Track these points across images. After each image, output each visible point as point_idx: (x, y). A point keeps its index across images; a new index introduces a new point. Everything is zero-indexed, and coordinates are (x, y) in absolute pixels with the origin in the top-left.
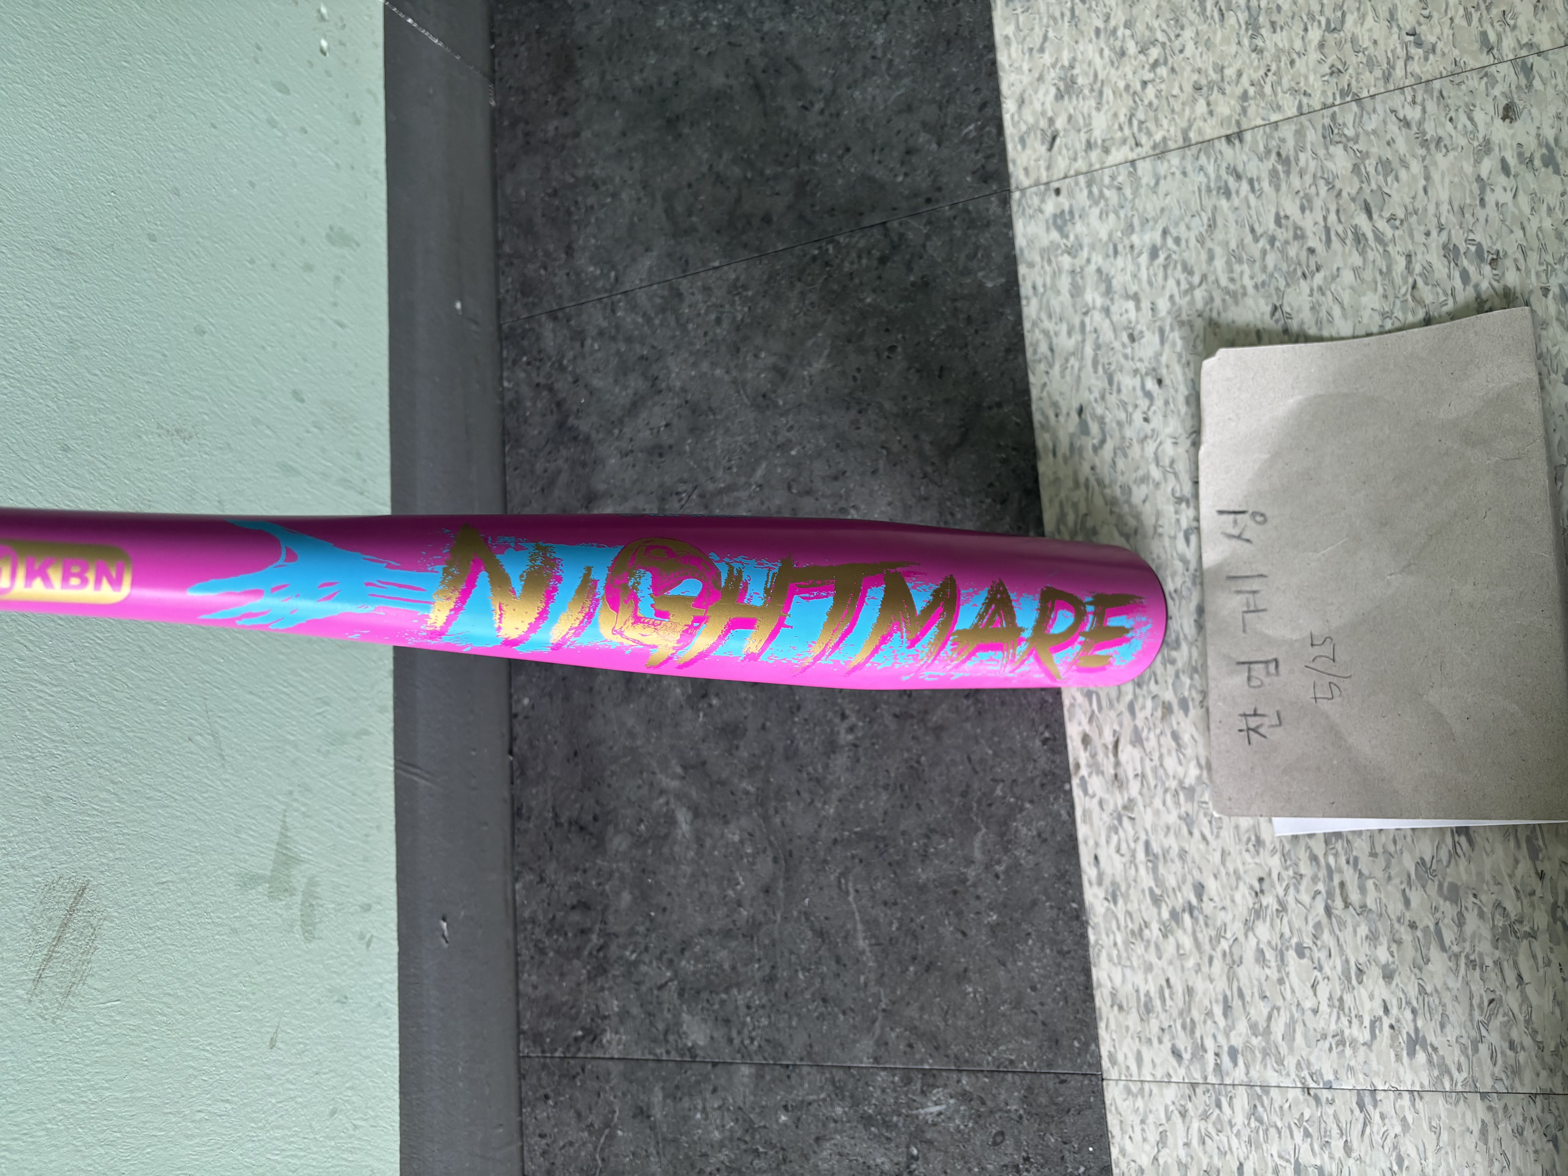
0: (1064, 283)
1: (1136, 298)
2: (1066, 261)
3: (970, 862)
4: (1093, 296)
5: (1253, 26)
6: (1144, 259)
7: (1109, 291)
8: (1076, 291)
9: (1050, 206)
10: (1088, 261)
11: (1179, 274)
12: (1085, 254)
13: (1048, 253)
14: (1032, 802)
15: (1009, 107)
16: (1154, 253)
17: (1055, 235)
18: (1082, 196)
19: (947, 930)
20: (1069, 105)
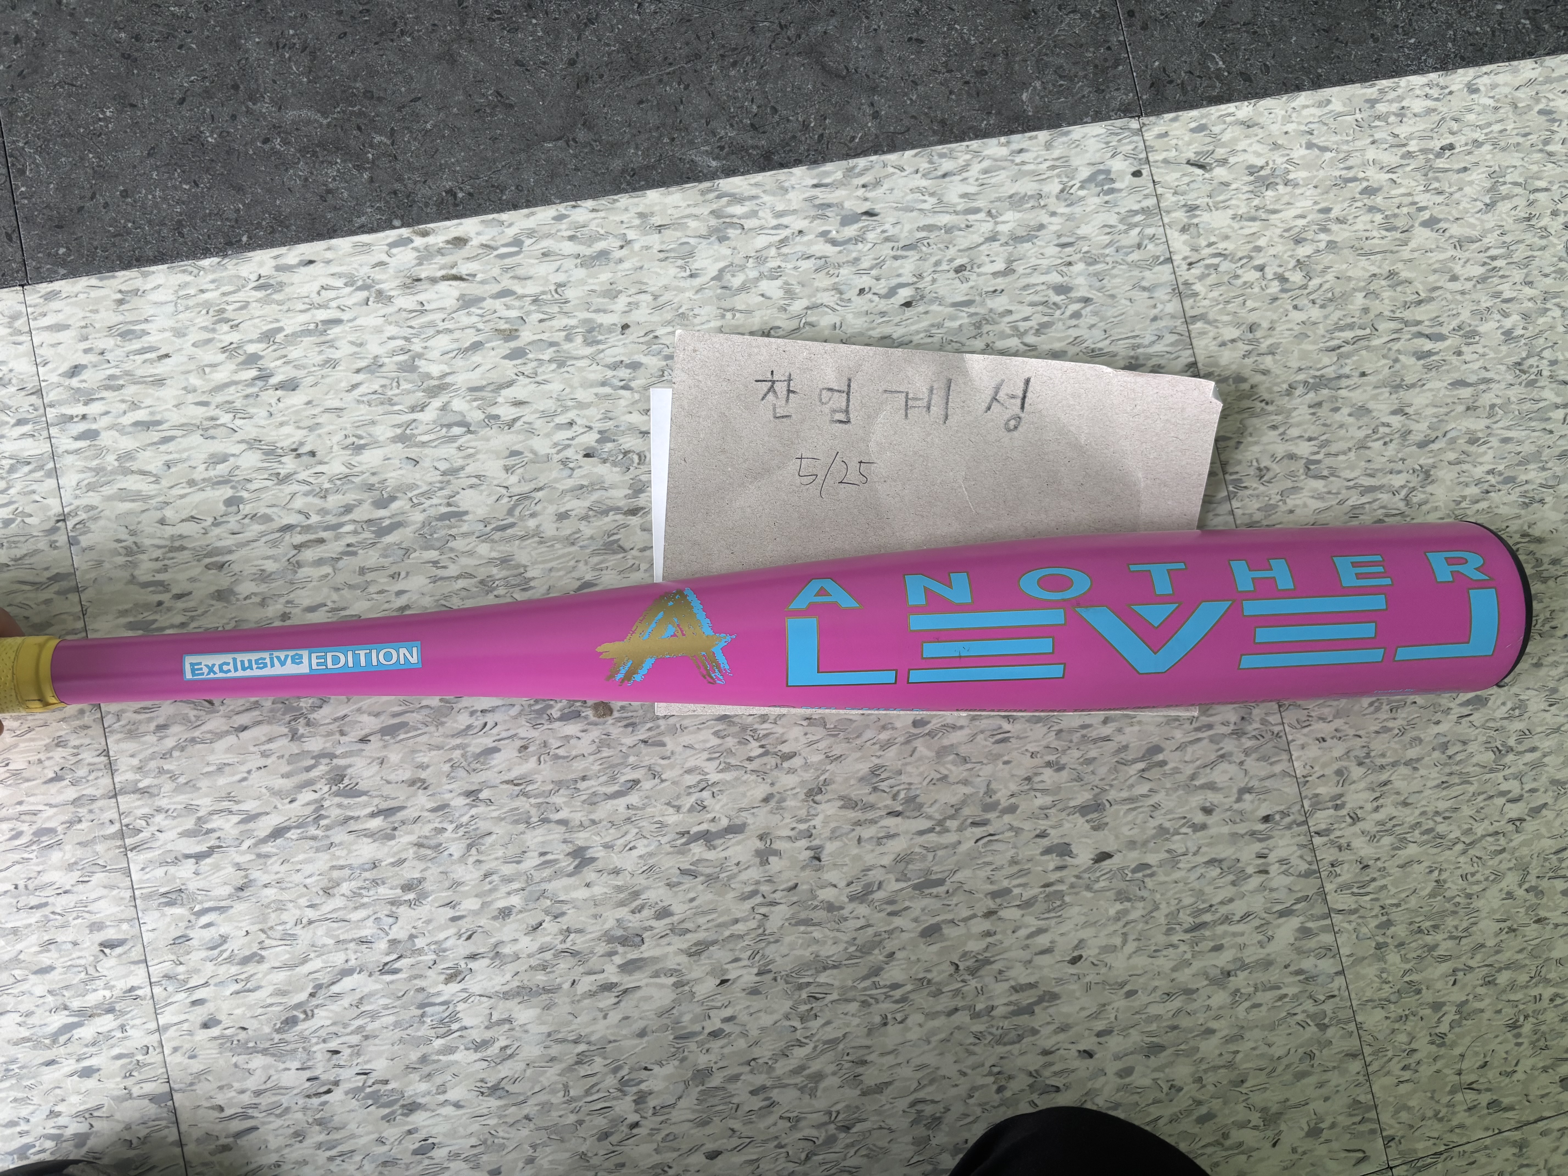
0: (1027, 187)
1: (1008, 271)
2: (1054, 187)
3: (280, 104)
4: (1010, 221)
5: (1321, 382)
6: (1055, 278)
8: (1016, 201)
9: (1120, 166)
10: (1053, 214)
11: (1038, 319)
12: (1062, 210)
13: (1063, 165)
14: (371, 180)
15: (1243, 110)
16: (1062, 289)
17: (1085, 173)
18: (1131, 203)
19: (183, 79)
20: (1241, 182)
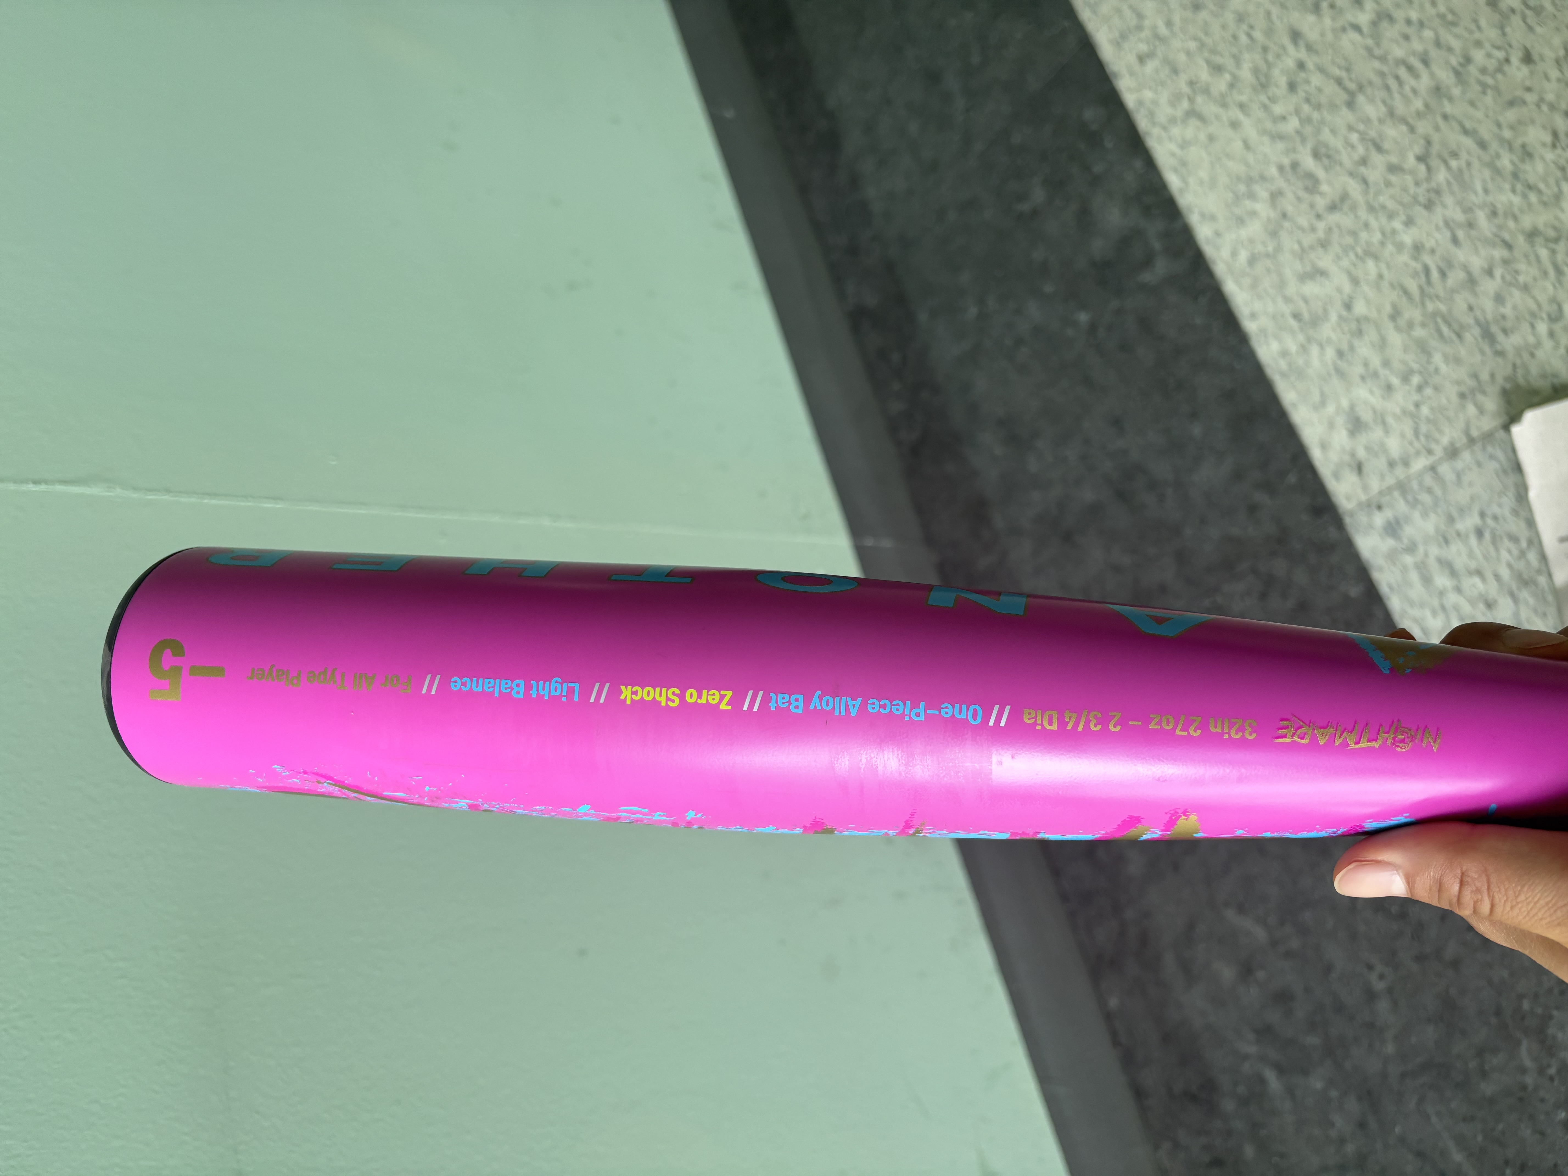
0: (1414, 576)
1: (1479, 573)
2: (1408, 559)
4: (1442, 581)
6: (1473, 540)
7: (1453, 573)
8: (1427, 580)
9: (1379, 520)
10: (1426, 554)
11: (1507, 543)
12: (1421, 549)
13: (1392, 556)
16: (1479, 533)
17: (1391, 542)
18: (1401, 506)
20: (1363, 439)
